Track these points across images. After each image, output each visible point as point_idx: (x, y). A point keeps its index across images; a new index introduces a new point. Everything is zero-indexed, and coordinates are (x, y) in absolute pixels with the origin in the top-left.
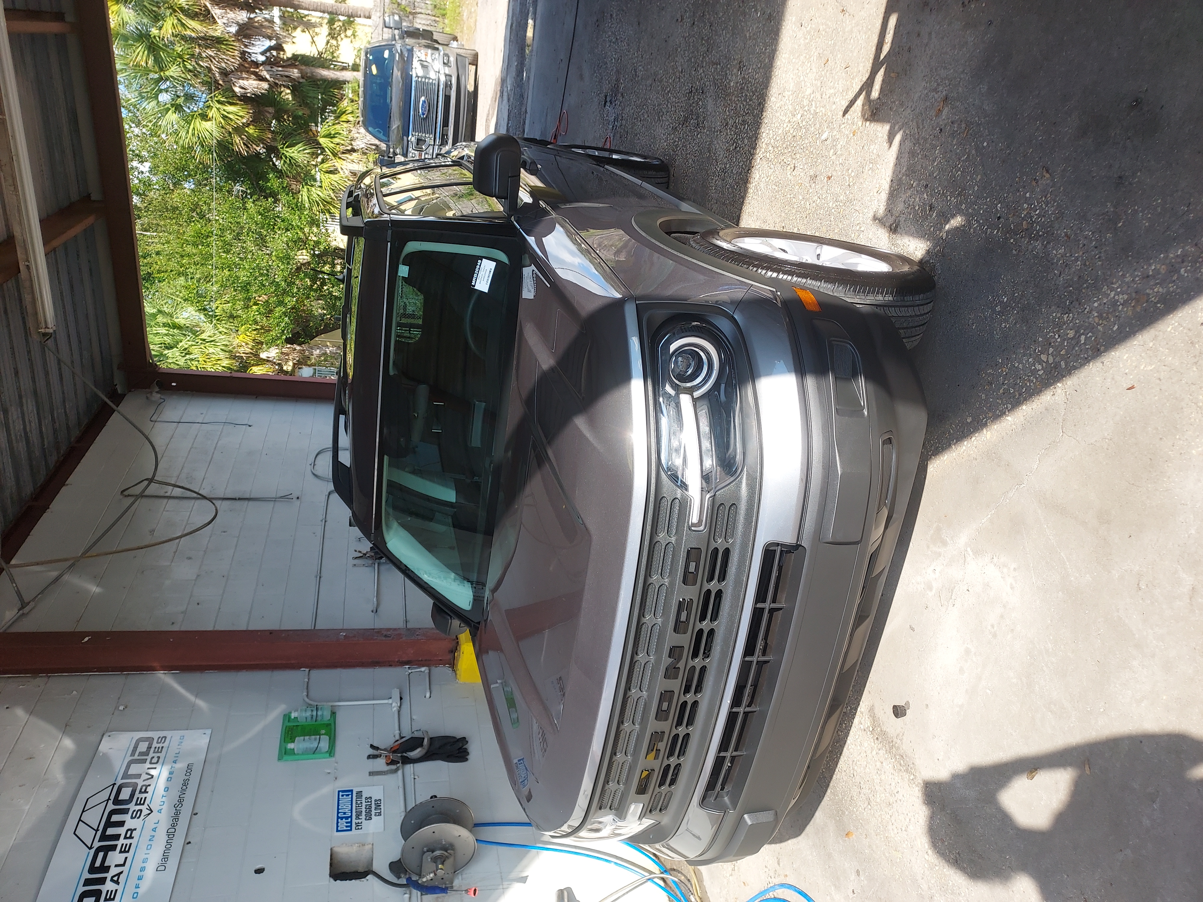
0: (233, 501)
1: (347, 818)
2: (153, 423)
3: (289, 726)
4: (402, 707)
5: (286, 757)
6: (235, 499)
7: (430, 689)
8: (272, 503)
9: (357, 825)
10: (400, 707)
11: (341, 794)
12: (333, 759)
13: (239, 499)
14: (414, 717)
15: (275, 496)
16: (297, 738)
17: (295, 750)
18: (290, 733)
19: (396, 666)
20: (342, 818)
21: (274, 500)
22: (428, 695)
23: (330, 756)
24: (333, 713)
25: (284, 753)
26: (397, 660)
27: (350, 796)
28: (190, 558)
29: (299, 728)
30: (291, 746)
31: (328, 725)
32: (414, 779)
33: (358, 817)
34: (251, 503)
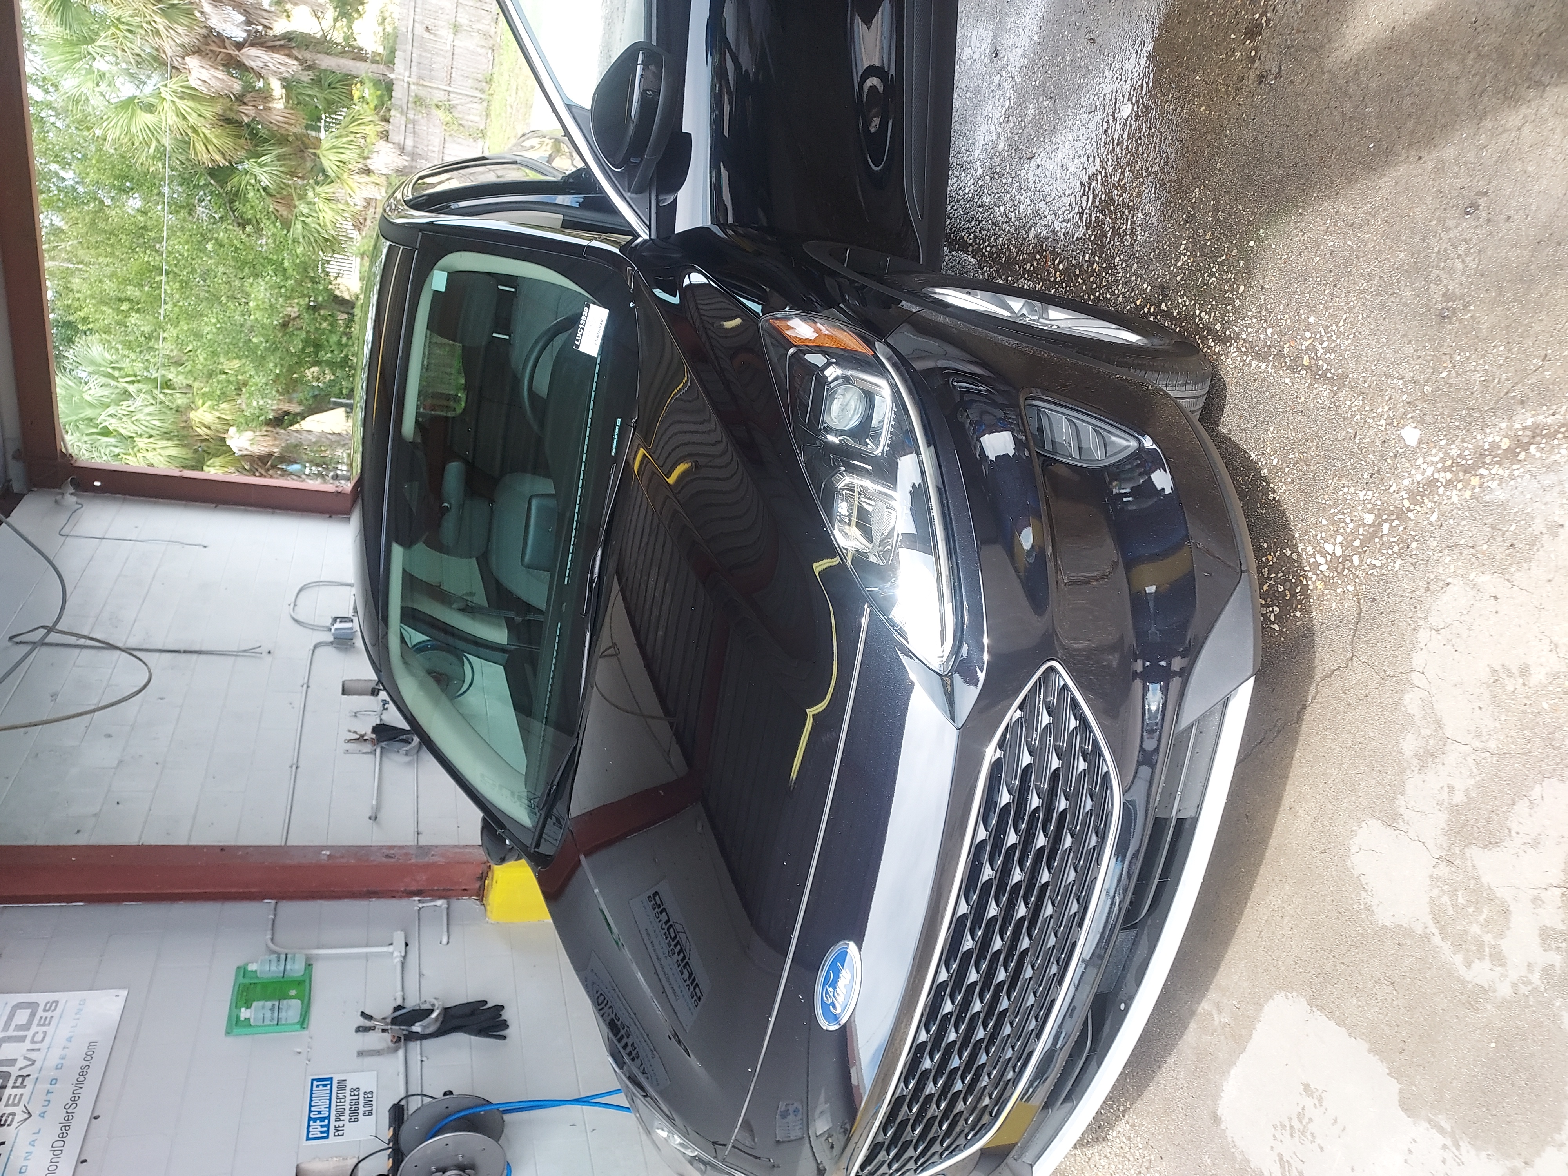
0: (176, 654)
1: (322, 1119)
2: (63, 538)
3: (245, 985)
4: (409, 956)
5: (236, 1031)
6: (179, 652)
7: (448, 931)
8: (233, 658)
9: (337, 1129)
10: (405, 957)
11: (315, 1083)
12: (305, 1033)
13: (185, 652)
14: (424, 972)
15: (236, 649)
16: (255, 1004)
17: (252, 1020)
18: (245, 994)
19: (401, 897)
20: (315, 1120)
21: (235, 654)
22: (445, 941)
23: (302, 1027)
24: (309, 965)
25: (235, 1024)
26: (402, 889)
27: (329, 1087)
28: (109, 736)
29: (259, 987)
30: (244, 1013)
31: (299, 983)
32: (422, 1061)
33: (338, 1118)
34: (202, 657)
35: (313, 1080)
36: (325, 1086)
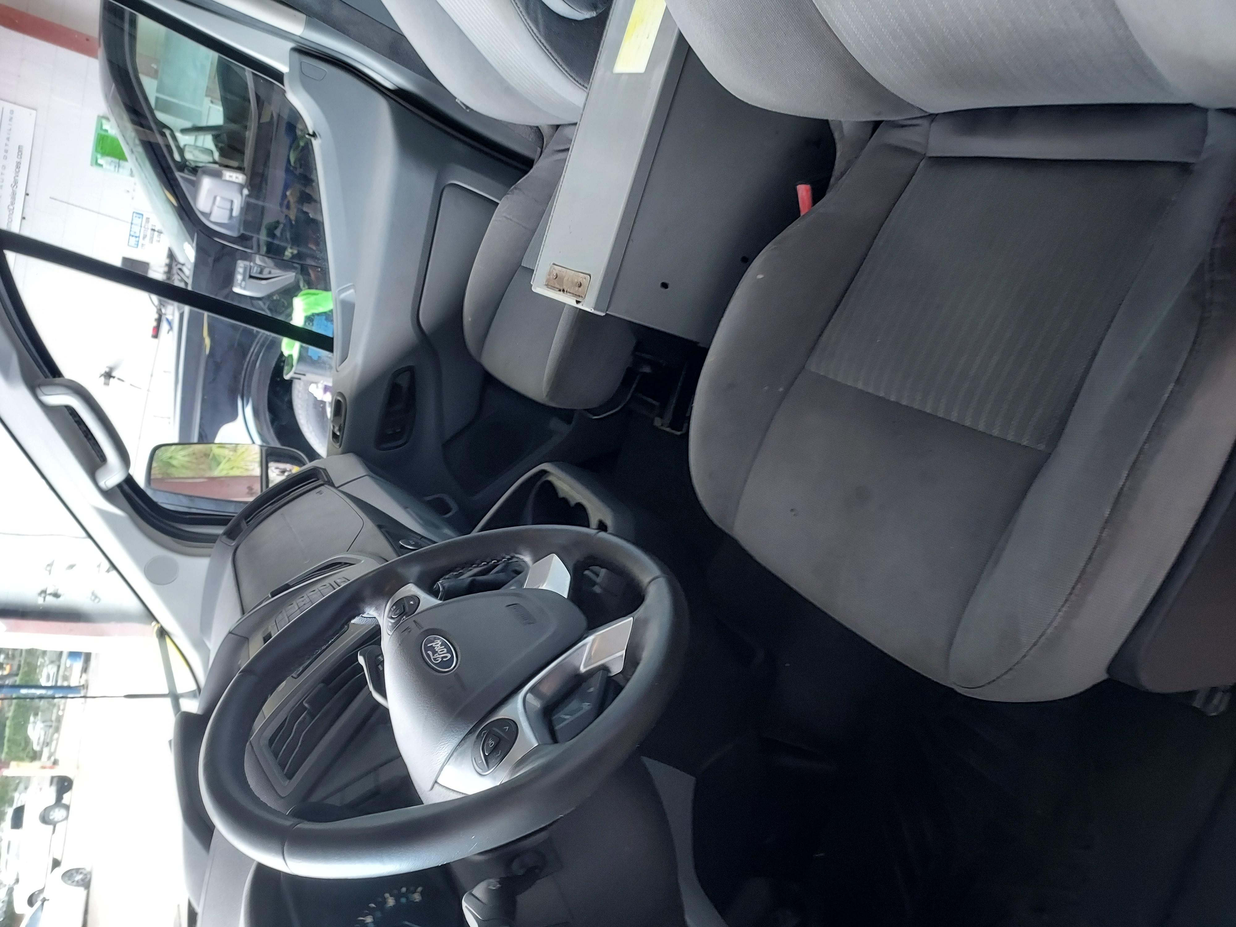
1: (136, 237)
3: (101, 137)
5: (96, 167)
9: (143, 245)
11: (135, 215)
16: (105, 156)
17: (104, 163)
18: (101, 143)
20: (133, 236)
25: (94, 163)
27: (141, 219)
30: (100, 160)
33: (144, 238)
35: (134, 212)
36: (139, 218)
